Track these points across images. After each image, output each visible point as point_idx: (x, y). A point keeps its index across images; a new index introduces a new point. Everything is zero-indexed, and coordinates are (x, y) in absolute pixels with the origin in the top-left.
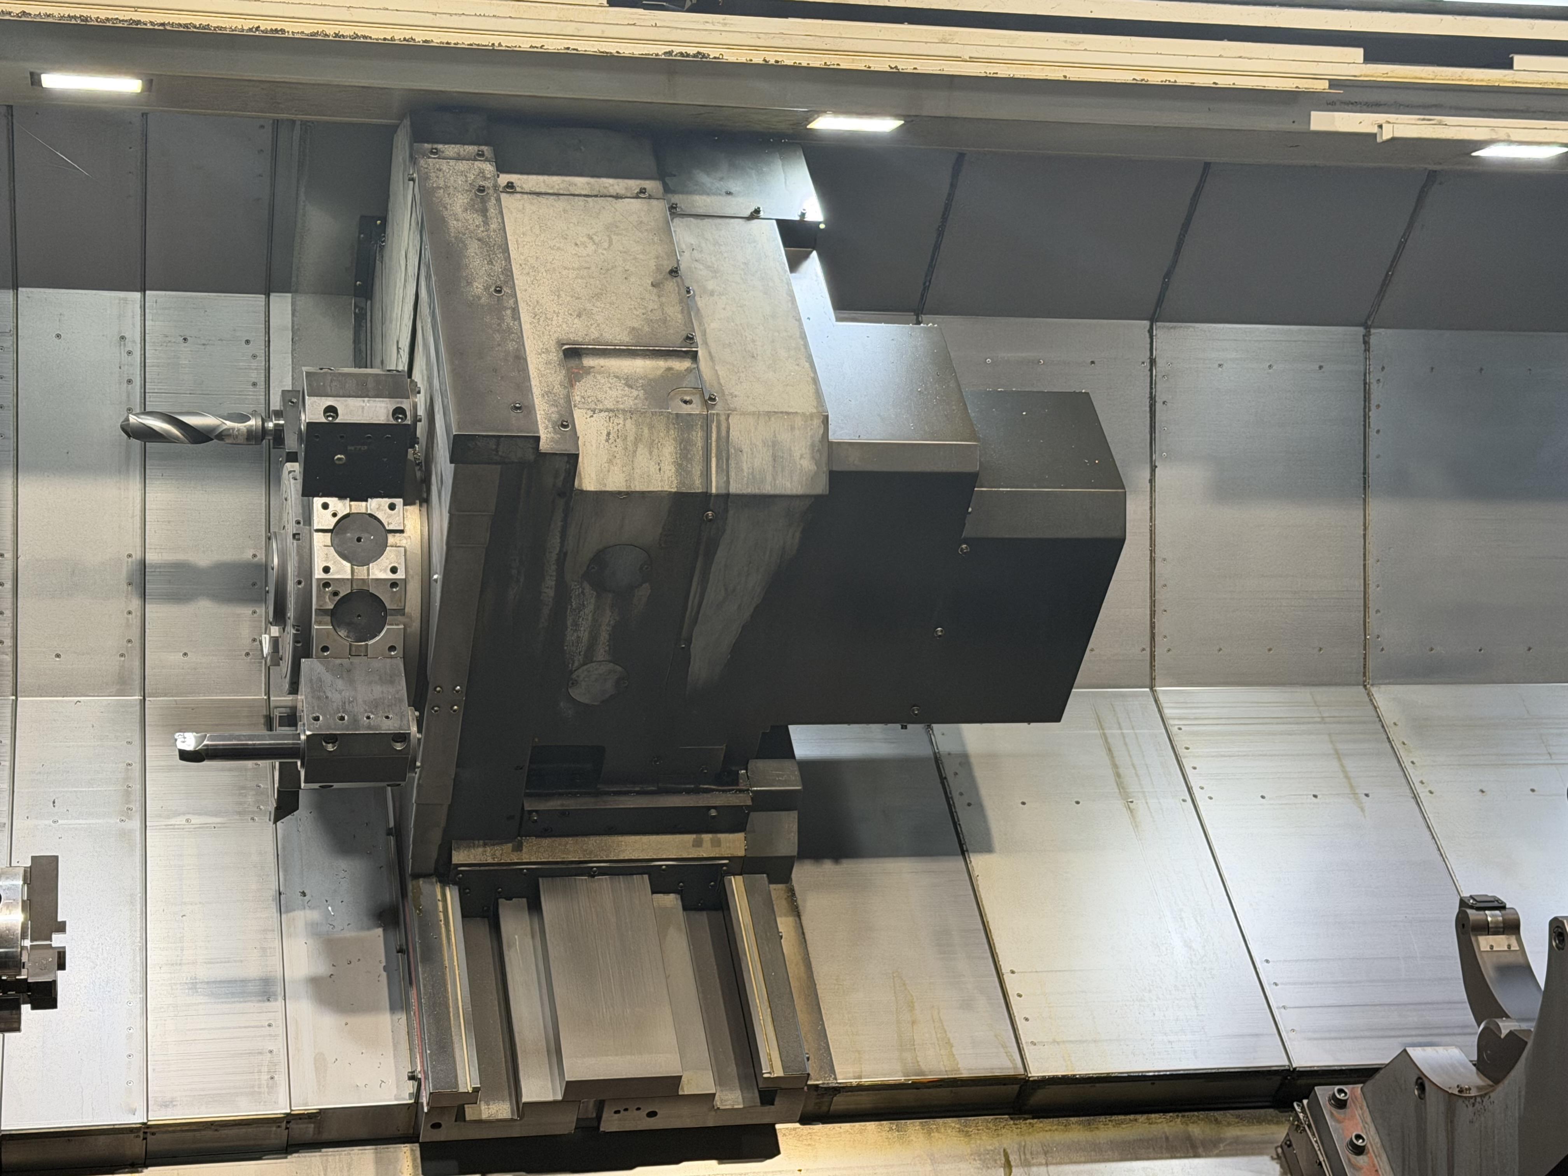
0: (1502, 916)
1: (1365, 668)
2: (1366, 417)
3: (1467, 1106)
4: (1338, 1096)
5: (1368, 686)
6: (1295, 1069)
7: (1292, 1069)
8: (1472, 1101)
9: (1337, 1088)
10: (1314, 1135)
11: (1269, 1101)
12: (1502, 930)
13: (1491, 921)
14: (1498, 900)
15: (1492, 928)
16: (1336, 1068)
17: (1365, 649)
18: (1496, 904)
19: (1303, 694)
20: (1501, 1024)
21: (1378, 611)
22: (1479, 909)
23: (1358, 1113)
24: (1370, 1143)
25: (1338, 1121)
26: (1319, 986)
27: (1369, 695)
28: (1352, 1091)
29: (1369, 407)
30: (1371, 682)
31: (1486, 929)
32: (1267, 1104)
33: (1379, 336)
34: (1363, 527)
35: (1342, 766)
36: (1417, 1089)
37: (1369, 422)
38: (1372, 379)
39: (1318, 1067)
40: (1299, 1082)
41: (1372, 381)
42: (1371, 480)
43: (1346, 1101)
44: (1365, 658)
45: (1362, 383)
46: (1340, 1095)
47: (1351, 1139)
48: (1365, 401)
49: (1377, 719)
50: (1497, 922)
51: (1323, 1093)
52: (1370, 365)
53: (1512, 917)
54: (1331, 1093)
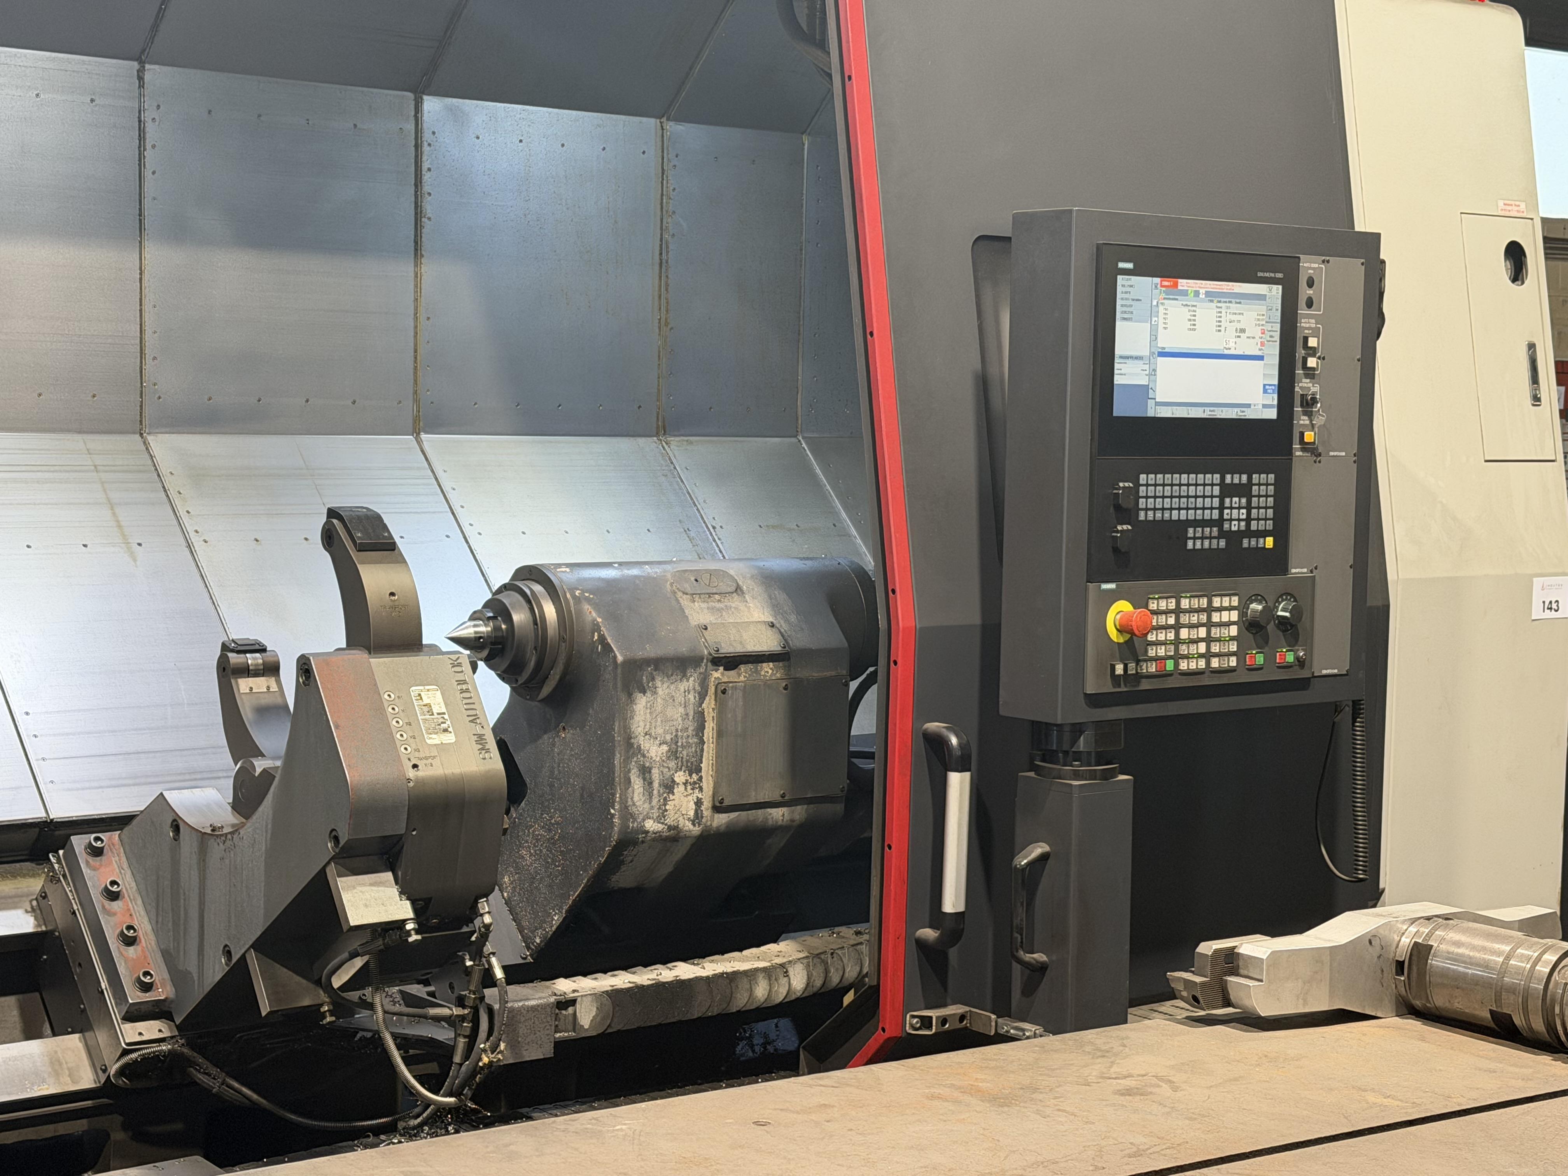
0: (262, 659)
1: (141, 415)
2: (141, 157)
3: (218, 844)
4: (94, 844)
5: (145, 435)
6: (52, 820)
7: (49, 821)
8: (223, 838)
9: (94, 835)
10: (68, 884)
11: (25, 855)
12: (262, 672)
13: (252, 665)
14: (259, 644)
15: (252, 670)
16: (96, 817)
17: (141, 397)
18: (257, 647)
19: (76, 442)
20: (256, 763)
21: (155, 358)
22: (239, 652)
23: (114, 860)
24: (126, 888)
25: (94, 869)
26: (82, 736)
27: (145, 443)
28: (110, 838)
29: (144, 146)
30: (147, 431)
31: (245, 671)
32: (23, 858)
33: (153, 72)
34: (139, 271)
35: (114, 514)
36: (172, 832)
37: (144, 162)
38: (147, 116)
39: (76, 817)
40: (57, 833)
41: (146, 119)
42: (147, 223)
43: (102, 848)
44: (141, 406)
45: (137, 120)
46: (96, 843)
47: (106, 885)
48: (140, 141)
49: (153, 469)
50: (257, 665)
51: (79, 842)
52: (144, 102)
53: (272, 659)
54: (87, 841)
